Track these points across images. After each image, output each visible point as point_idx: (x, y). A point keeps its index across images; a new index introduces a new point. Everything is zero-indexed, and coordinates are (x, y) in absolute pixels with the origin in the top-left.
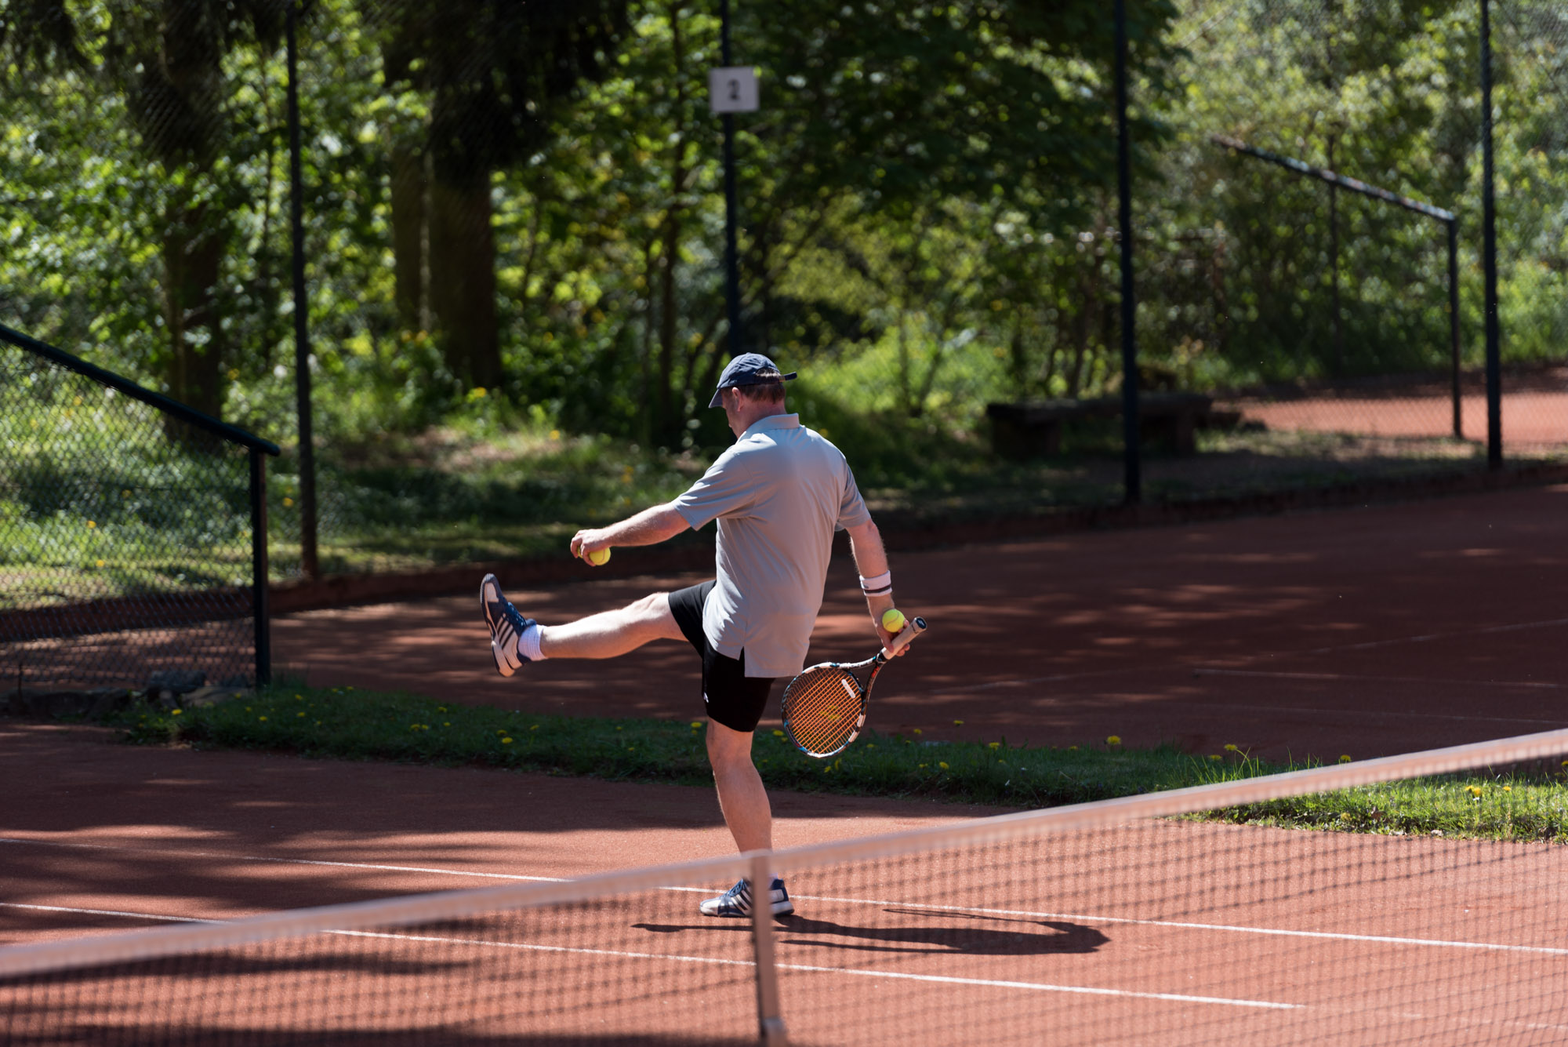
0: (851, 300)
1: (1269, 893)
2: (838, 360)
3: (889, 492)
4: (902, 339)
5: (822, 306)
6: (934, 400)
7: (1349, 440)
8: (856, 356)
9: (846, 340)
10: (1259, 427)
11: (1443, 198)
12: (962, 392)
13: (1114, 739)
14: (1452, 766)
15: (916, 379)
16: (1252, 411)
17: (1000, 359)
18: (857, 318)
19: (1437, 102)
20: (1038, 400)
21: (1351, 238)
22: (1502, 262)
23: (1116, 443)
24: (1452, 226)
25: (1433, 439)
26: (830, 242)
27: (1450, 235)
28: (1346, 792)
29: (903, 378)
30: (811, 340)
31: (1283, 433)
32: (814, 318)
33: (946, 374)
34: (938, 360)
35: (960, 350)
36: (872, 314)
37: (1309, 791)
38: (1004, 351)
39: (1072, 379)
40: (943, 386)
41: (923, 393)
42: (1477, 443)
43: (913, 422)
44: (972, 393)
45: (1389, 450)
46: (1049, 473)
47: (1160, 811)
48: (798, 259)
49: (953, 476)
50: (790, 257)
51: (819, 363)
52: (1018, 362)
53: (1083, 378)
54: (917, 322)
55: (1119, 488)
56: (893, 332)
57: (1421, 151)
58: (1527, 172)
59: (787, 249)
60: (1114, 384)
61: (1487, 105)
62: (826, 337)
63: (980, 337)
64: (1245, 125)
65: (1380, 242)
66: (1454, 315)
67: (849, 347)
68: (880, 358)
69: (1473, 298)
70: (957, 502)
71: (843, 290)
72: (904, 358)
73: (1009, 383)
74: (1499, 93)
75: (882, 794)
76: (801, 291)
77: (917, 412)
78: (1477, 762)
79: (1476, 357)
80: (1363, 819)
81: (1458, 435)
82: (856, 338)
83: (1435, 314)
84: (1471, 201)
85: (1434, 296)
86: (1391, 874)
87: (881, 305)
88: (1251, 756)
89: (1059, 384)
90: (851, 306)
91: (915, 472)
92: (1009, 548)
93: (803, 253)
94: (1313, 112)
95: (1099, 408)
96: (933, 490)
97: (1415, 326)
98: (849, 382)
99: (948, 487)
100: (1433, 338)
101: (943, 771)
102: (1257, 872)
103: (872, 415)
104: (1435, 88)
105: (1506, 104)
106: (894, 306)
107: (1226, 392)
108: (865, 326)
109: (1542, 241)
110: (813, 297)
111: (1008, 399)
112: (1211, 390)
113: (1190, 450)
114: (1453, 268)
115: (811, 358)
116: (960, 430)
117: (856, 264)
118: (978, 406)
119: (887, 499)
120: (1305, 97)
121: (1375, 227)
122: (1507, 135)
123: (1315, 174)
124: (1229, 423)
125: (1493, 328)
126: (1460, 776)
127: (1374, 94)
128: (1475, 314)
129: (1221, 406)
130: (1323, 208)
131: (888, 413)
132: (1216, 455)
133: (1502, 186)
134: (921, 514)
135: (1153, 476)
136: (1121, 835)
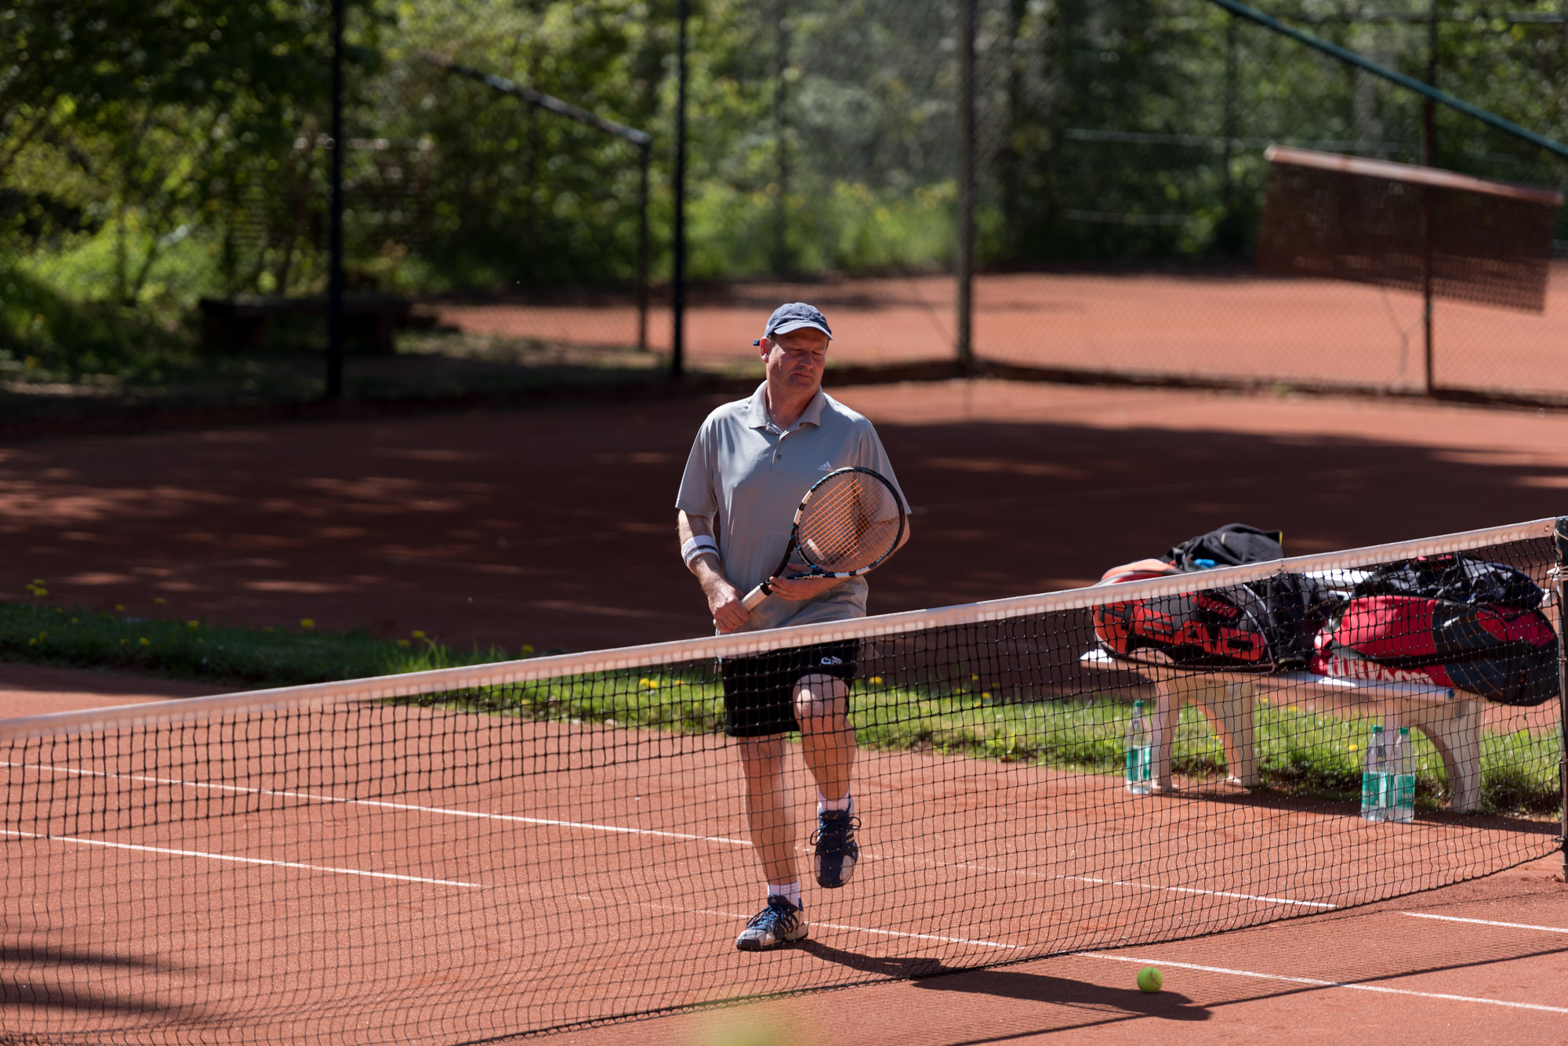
0: (73, 193)
1: (460, 779)
2: (57, 249)
3: (102, 378)
4: (121, 232)
5: (44, 199)
6: (148, 292)
7: (536, 345)
8: (75, 248)
9: (68, 231)
10: (454, 330)
11: (638, 119)
12: (176, 285)
13: (308, 623)
14: (633, 663)
15: (132, 271)
16: (449, 315)
17: (212, 256)
18: (77, 212)
19: (635, 31)
20: (244, 298)
21: (549, 155)
22: (690, 184)
23: (319, 339)
24: (645, 147)
25: (615, 348)
26: (53, 138)
27: (644, 155)
28: (531, 685)
29: (119, 269)
30: (31, 229)
31: (478, 337)
32: (37, 211)
33: (162, 267)
34: (153, 254)
35: (175, 246)
36: (91, 209)
37: (497, 681)
38: (216, 247)
39: (281, 276)
40: (157, 279)
41: (139, 283)
42: (660, 354)
43: (126, 313)
44: (185, 287)
45: (573, 357)
46: (252, 366)
47: (353, 697)
48: (24, 152)
49: (162, 365)
50: (15, 152)
51: (41, 252)
52: (228, 260)
53: (291, 276)
54: (133, 217)
55: (319, 384)
56: (110, 227)
57: (618, 76)
58: (716, 99)
59: (13, 143)
60: (319, 285)
61: (683, 34)
62: (47, 227)
63: (193, 234)
64: (453, 45)
65: (579, 160)
66: (643, 231)
67: (69, 238)
68: (98, 250)
69: (662, 217)
70: (162, 391)
71: (66, 183)
72: (121, 252)
73: (221, 278)
74: (694, 25)
75: (84, 667)
76: (25, 183)
77: (131, 303)
78: (657, 660)
79: (662, 272)
80: (541, 708)
81: (642, 346)
82: (76, 230)
83: (625, 229)
84: (663, 124)
85: (625, 212)
86: (575, 765)
87: (101, 200)
88: (438, 644)
89: (267, 281)
90: (72, 199)
91: (125, 360)
92: (212, 436)
93: (29, 146)
94: (518, 34)
95: (304, 305)
96: (142, 378)
97: (605, 241)
98: (67, 272)
99: (157, 375)
100: (623, 254)
101: (143, 648)
102: (449, 757)
103: (88, 304)
104: (633, 19)
105: (701, 33)
106: (113, 202)
107: (426, 296)
108: (85, 220)
109: (727, 165)
110: (36, 190)
111: (219, 295)
112: (412, 293)
113: (386, 350)
114: (644, 188)
115: (32, 249)
116: (169, 321)
117: (77, 160)
118: (190, 300)
119: (99, 386)
120: (510, 23)
121: (571, 145)
122: (701, 64)
123: (517, 93)
124: (427, 326)
125: (680, 246)
126: (639, 672)
127: (576, 21)
128: (663, 231)
129: (420, 309)
130: (524, 125)
131: (102, 303)
132: (414, 357)
133: (693, 112)
134: (131, 402)
135: (354, 370)
136: (315, 718)
